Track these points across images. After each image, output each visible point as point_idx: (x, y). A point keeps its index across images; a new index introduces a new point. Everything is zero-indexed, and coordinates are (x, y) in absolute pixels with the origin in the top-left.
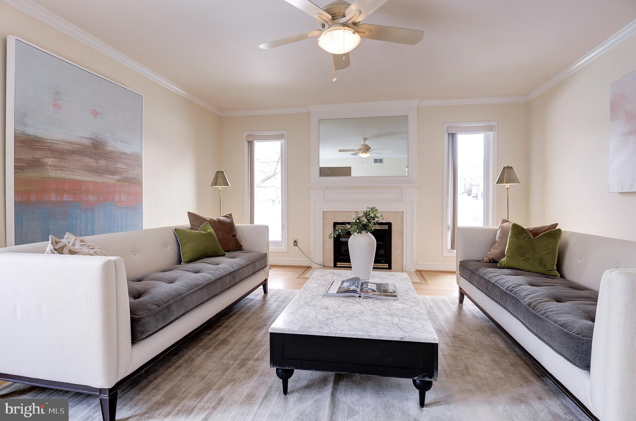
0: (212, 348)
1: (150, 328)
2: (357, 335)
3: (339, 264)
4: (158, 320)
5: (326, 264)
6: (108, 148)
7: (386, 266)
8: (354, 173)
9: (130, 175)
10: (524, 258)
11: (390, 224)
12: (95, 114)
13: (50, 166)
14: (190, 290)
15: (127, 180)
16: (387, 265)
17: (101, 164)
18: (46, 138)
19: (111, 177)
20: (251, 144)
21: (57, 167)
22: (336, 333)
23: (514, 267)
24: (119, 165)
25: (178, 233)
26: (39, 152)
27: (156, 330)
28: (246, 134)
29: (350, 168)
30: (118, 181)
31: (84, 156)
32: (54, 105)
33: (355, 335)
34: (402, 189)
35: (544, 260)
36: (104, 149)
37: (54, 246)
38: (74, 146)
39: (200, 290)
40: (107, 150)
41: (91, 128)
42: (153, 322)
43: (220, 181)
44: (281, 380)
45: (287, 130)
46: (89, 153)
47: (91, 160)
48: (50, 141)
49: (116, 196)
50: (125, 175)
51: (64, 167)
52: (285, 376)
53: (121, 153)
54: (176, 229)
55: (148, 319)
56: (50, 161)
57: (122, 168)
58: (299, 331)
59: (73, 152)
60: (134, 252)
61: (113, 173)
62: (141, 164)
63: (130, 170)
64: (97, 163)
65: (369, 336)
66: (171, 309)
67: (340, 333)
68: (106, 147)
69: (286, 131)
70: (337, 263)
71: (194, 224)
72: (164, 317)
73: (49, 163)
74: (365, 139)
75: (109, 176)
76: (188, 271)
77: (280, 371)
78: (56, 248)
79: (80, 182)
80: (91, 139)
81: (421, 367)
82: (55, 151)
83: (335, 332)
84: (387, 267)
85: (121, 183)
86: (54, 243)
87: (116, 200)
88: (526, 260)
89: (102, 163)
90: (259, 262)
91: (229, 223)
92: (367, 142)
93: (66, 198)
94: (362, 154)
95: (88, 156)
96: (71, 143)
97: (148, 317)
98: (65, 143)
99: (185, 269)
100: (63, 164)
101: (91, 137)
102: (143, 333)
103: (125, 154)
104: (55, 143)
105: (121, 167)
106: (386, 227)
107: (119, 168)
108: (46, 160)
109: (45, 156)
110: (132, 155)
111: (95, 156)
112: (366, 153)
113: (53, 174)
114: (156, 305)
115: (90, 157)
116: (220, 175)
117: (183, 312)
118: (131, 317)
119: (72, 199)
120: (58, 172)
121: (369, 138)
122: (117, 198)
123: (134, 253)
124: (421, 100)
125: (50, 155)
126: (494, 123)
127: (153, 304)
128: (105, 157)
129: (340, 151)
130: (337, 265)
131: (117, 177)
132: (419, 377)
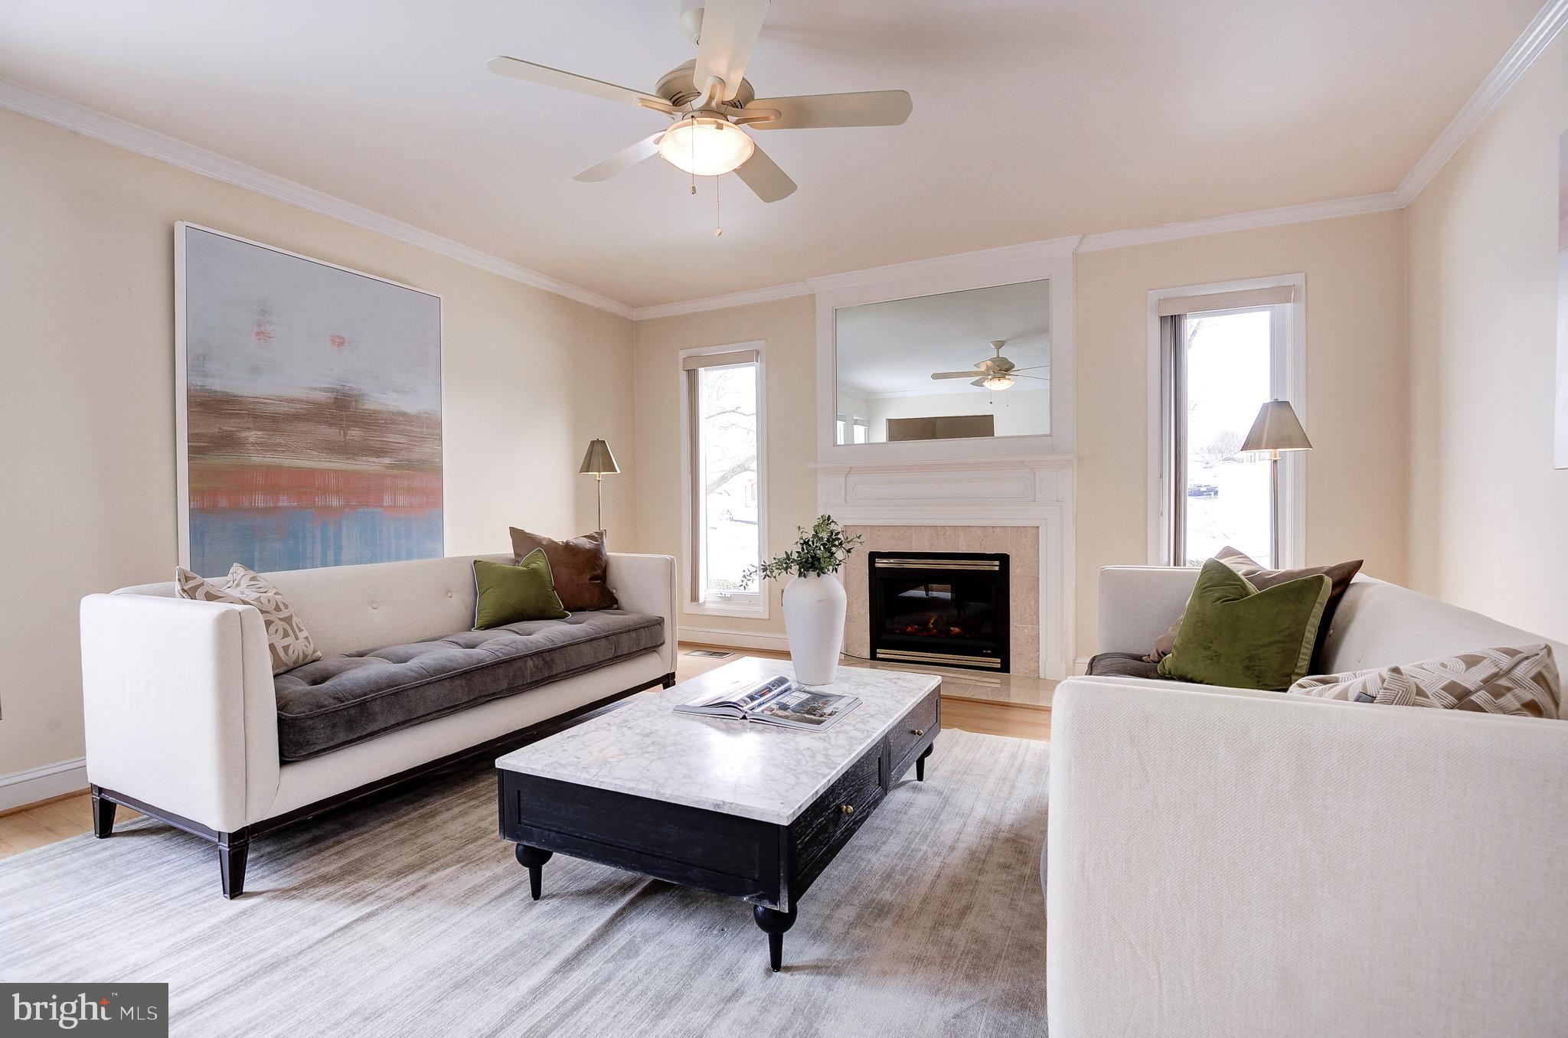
0: (483, 798)
1: (316, 738)
2: (638, 789)
3: (881, 653)
4: (334, 726)
5: (852, 652)
6: (369, 406)
7: (996, 662)
8: (999, 430)
9: (414, 456)
10: (1209, 653)
11: (1004, 559)
12: (339, 342)
13: (253, 444)
14: (423, 677)
15: (410, 466)
16: (999, 660)
17: (353, 436)
18: (245, 394)
19: (374, 460)
20: (692, 376)
21: (265, 447)
22: (602, 782)
23: (1190, 676)
24: (392, 438)
25: (481, 569)
26: (233, 421)
27: (331, 744)
28: (682, 354)
29: (989, 419)
30: (390, 467)
31: (318, 422)
32: (258, 334)
33: (633, 789)
34: (1032, 469)
35: (1260, 659)
36: (360, 407)
37: (181, 584)
38: (298, 406)
39: (448, 680)
40: (366, 410)
41: (332, 369)
42: (323, 728)
43: (597, 460)
44: (527, 869)
45: (766, 340)
46: (328, 418)
47: (333, 431)
48: (252, 400)
49: (385, 497)
50: (404, 455)
51: (280, 445)
52: (534, 860)
53: (394, 414)
54: (475, 562)
55: (311, 722)
56: (253, 436)
57: (397, 443)
58: (544, 771)
59: (296, 417)
60: (373, 603)
61: (379, 452)
62: (438, 431)
63: (415, 445)
64: (345, 434)
65: (658, 793)
66: (367, 709)
67: (607, 783)
68: (363, 403)
69: (764, 341)
70: (878, 650)
71: (518, 551)
72: (351, 724)
73: (252, 440)
74: (1000, 345)
75: (370, 459)
76: (456, 643)
77: (521, 847)
78: (186, 588)
79: (311, 472)
80: (332, 390)
81: (756, 876)
82: (261, 417)
83: (601, 780)
84: (999, 666)
85: (395, 472)
86: (183, 580)
87: (385, 504)
88: (1211, 659)
89: (355, 433)
90: (633, 634)
91: (589, 551)
92: (1004, 353)
93: (283, 502)
94: (992, 382)
95: (326, 422)
96: (292, 401)
97: (312, 718)
98: (281, 401)
99: (454, 640)
100: (278, 440)
101: (331, 386)
102: (301, 746)
103: (403, 414)
104: (261, 403)
105: (396, 441)
106: (995, 566)
107: (391, 442)
108: (244, 434)
109: (243, 428)
110: (418, 417)
111: (341, 423)
112: (999, 378)
113: (258, 459)
114: (335, 698)
115: (331, 425)
116: (599, 448)
117: (401, 719)
118: (278, 714)
119: (296, 504)
120: (268, 455)
121: (1008, 340)
122: (387, 500)
123: (374, 605)
124: (1081, 236)
125: (251, 425)
126: (1297, 279)
127: (330, 696)
128: (360, 422)
129: (936, 376)
130: (878, 656)
131: (387, 461)
132: (753, 897)
